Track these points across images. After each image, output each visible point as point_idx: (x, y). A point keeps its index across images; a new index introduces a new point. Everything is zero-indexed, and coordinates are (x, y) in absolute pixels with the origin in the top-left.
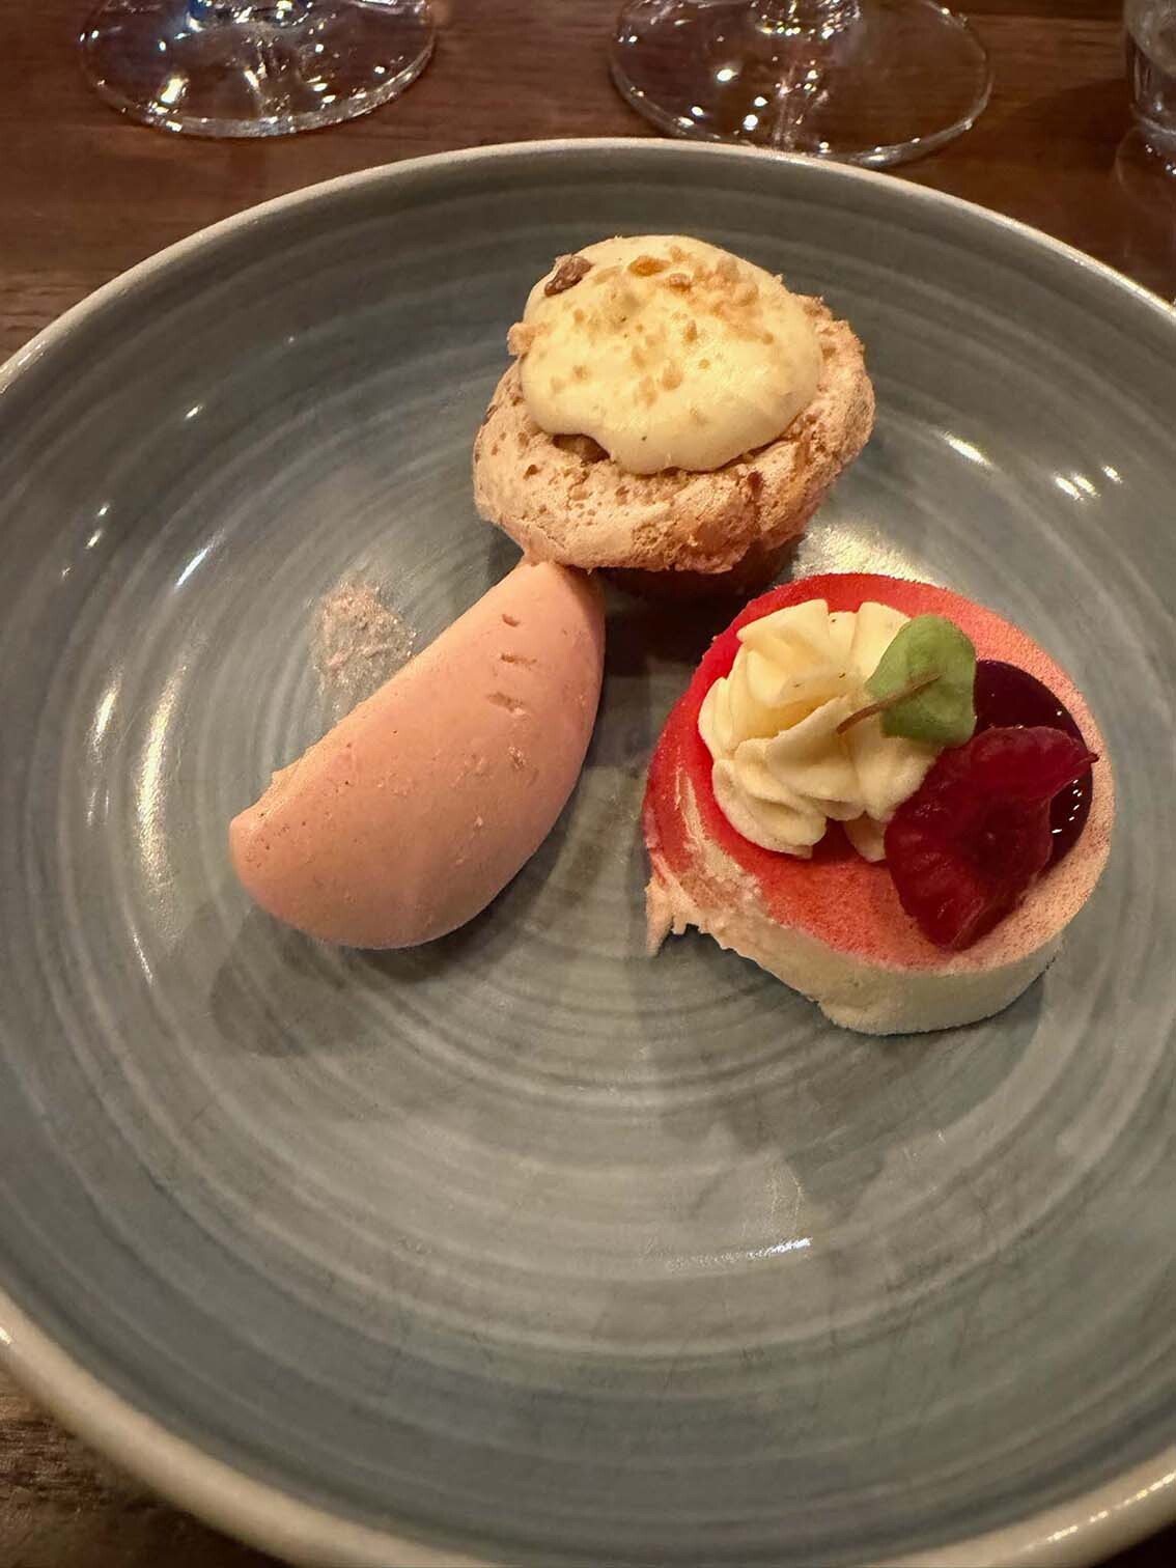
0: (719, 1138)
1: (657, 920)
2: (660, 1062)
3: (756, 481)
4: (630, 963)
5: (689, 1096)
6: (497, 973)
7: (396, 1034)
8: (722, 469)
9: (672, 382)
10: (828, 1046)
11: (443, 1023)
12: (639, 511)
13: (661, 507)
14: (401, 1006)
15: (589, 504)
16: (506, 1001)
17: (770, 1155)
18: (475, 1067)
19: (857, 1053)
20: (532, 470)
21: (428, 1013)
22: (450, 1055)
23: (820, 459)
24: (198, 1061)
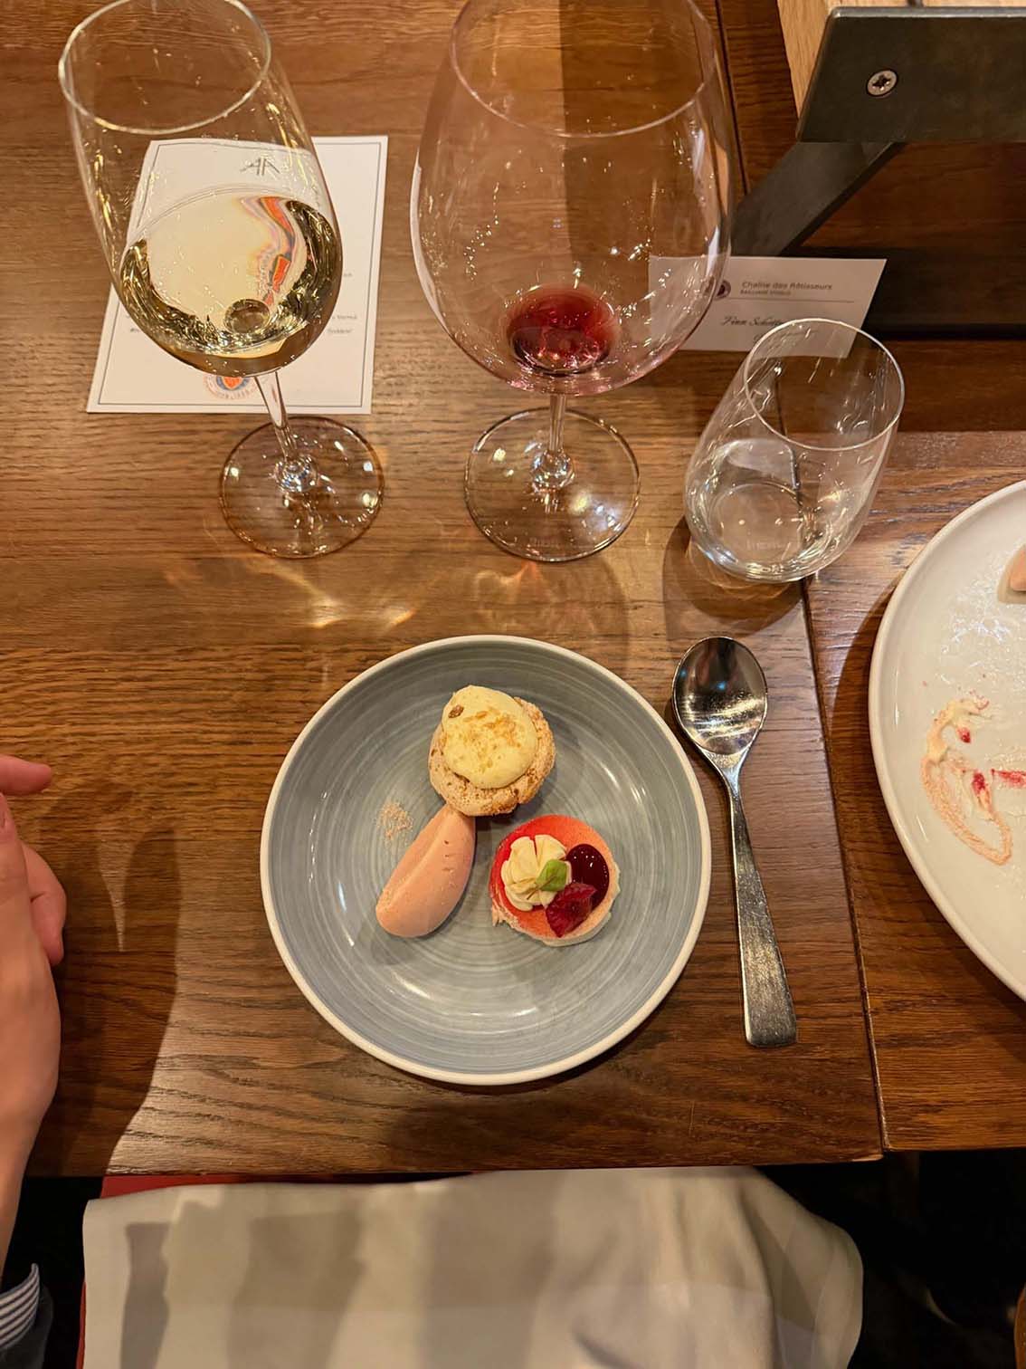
0: (514, 978)
1: (495, 918)
2: (498, 958)
3: (516, 791)
4: (488, 929)
5: (503, 967)
6: (449, 934)
7: (423, 956)
8: (507, 786)
9: (489, 765)
10: (544, 950)
11: (435, 951)
12: (482, 802)
13: (489, 800)
14: (423, 947)
15: (467, 798)
16: (453, 944)
17: (527, 982)
18: (445, 963)
19: (552, 952)
20: (449, 784)
21: (431, 948)
22: (438, 960)
23: (536, 782)
24: (371, 969)
